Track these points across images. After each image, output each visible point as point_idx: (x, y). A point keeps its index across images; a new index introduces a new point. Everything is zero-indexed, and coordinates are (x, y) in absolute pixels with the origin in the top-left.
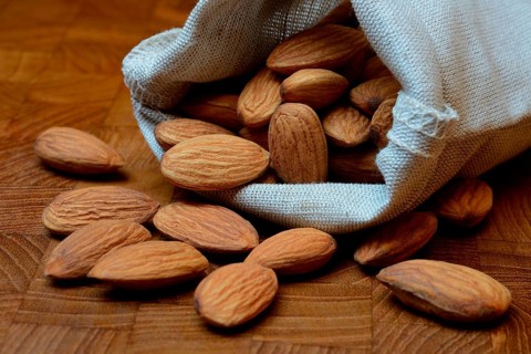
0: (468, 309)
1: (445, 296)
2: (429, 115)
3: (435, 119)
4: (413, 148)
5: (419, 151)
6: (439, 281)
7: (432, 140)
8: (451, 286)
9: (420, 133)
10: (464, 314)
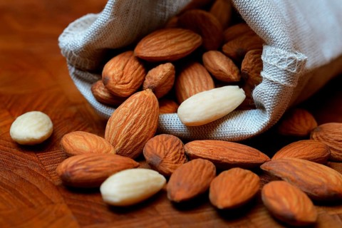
0: (317, 191)
1: (302, 181)
2: (291, 58)
3: (296, 60)
4: (282, 81)
5: (286, 83)
6: (299, 171)
7: (293, 75)
8: (308, 175)
9: (286, 71)
10: (314, 194)
